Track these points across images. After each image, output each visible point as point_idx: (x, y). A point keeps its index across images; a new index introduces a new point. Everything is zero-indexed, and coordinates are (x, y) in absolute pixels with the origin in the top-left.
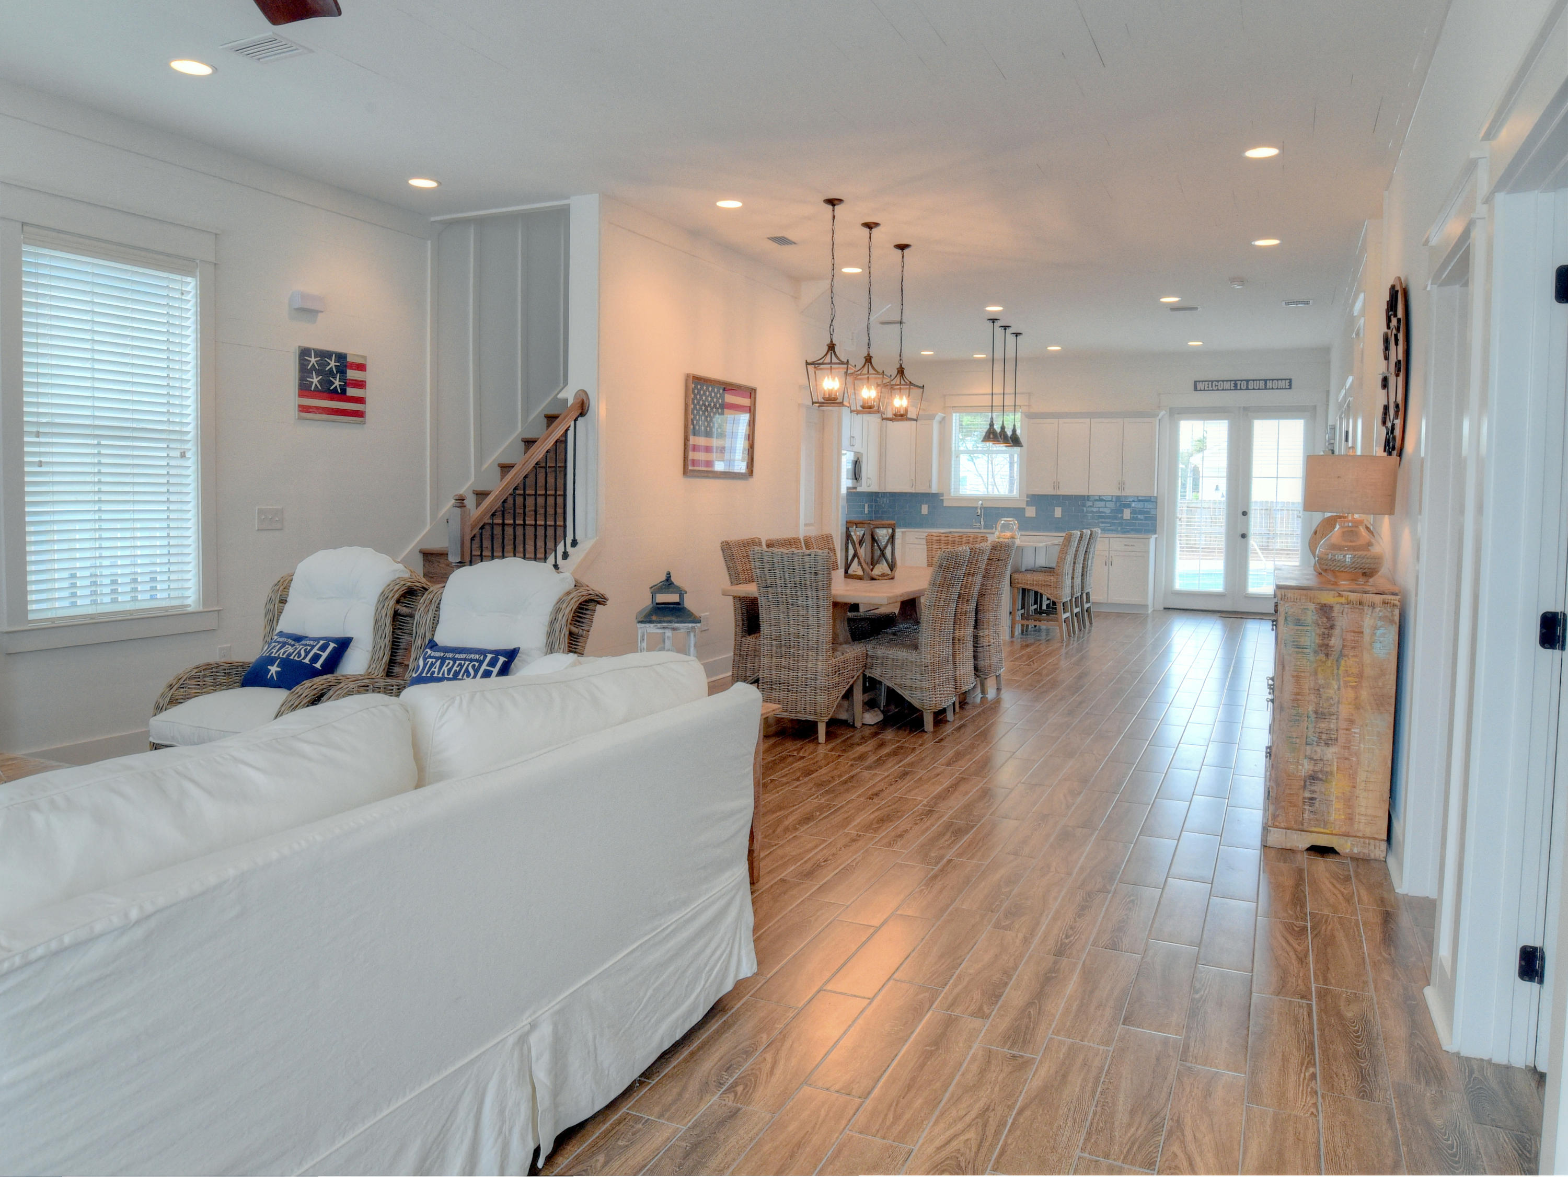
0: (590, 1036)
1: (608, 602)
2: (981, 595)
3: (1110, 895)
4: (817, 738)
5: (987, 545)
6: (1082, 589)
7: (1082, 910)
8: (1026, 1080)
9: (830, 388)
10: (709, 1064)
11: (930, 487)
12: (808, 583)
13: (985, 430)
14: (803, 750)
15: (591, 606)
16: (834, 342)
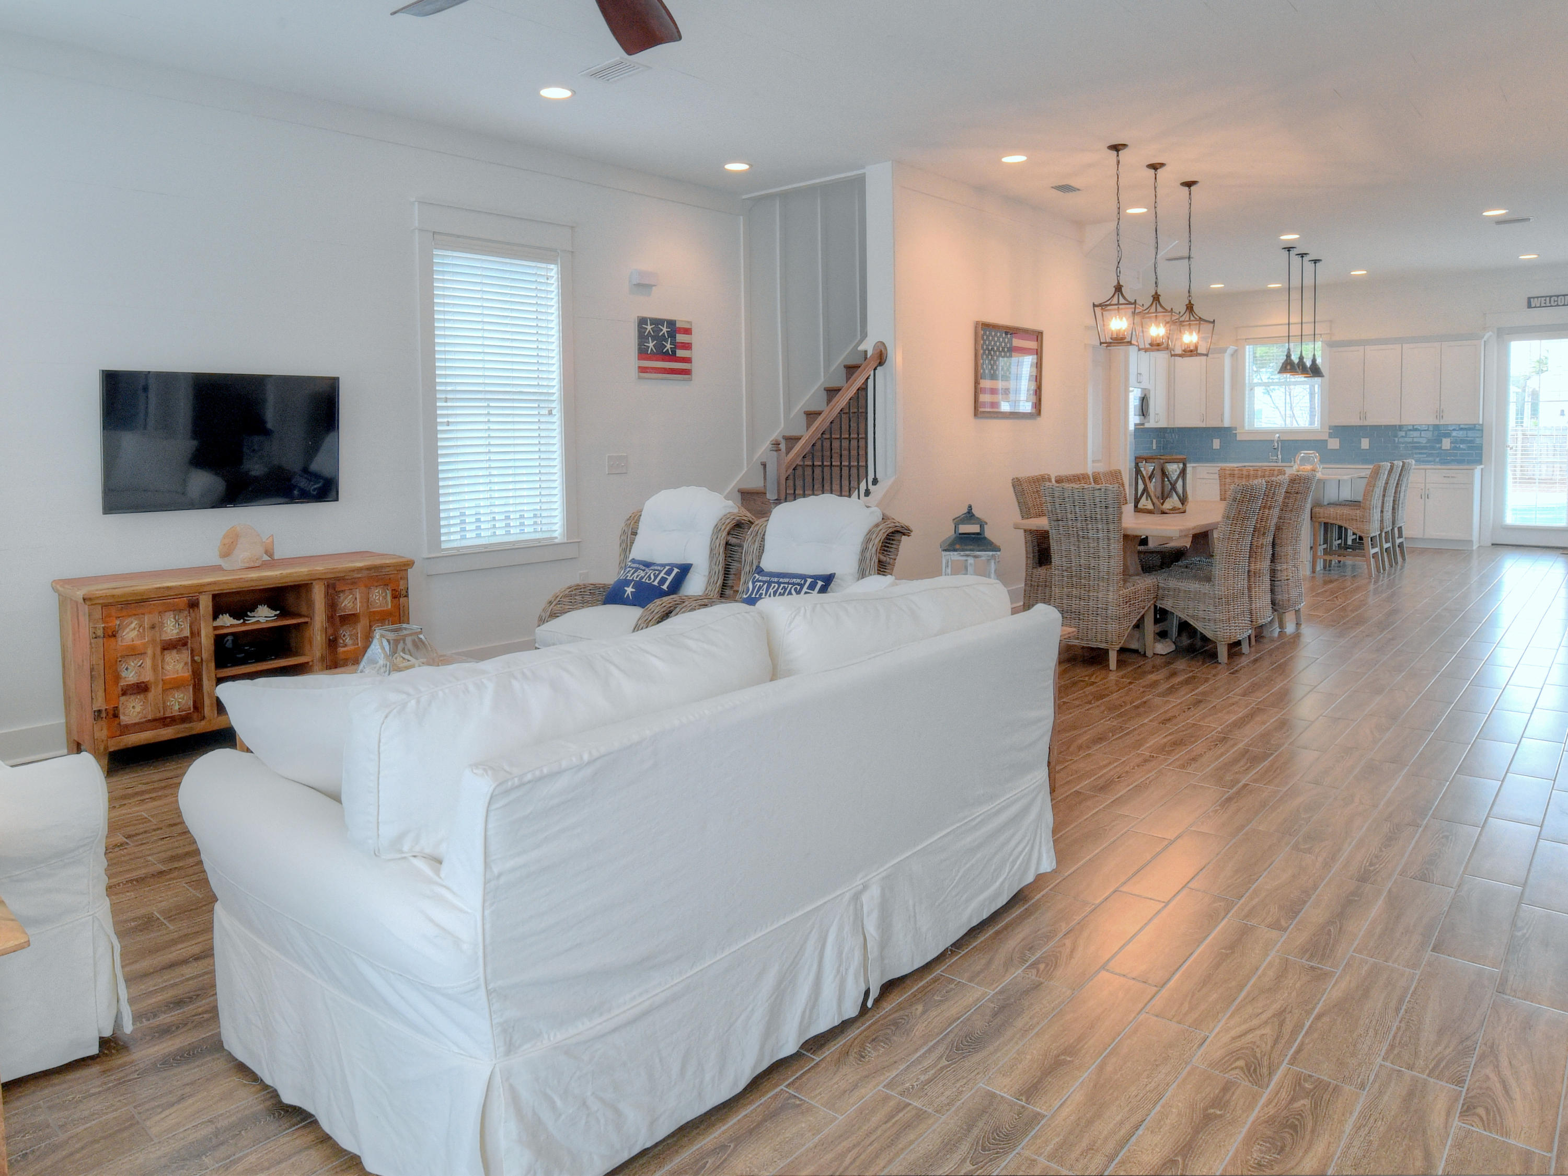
0: (911, 902)
1: (912, 534)
2: (1278, 528)
3: (1421, 829)
4: (1108, 665)
5: (1285, 478)
6: (1393, 523)
7: (1389, 840)
8: (1325, 990)
9: (1118, 328)
10: (1013, 942)
11: (1222, 421)
12: (1099, 516)
13: (1283, 361)
14: (1094, 676)
15: (897, 536)
16: (1121, 283)
